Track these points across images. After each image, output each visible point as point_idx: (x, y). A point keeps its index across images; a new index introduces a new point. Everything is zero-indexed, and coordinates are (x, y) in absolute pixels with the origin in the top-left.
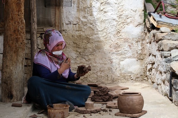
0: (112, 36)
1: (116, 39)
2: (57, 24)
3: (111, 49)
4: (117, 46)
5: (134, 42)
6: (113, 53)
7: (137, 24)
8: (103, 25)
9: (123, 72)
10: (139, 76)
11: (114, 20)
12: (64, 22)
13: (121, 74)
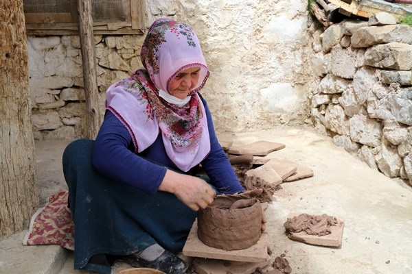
0: (245, 39)
1: (253, 44)
2: (134, 15)
3: (244, 65)
4: (256, 59)
5: (288, 52)
6: (247, 74)
7: (293, 13)
8: (228, 17)
9: (266, 109)
10: (295, 116)
11: (250, 5)
12: (148, 10)
13: (262, 114)
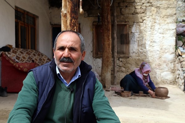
0: (157, 59)
1: (159, 61)
2: (127, 53)
3: (156, 66)
4: (160, 65)
5: (169, 63)
6: (157, 69)
7: (171, 53)
8: (152, 54)
9: (163, 79)
10: (172, 81)
11: (158, 51)
12: (130, 52)
13: (161, 80)
